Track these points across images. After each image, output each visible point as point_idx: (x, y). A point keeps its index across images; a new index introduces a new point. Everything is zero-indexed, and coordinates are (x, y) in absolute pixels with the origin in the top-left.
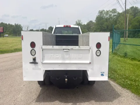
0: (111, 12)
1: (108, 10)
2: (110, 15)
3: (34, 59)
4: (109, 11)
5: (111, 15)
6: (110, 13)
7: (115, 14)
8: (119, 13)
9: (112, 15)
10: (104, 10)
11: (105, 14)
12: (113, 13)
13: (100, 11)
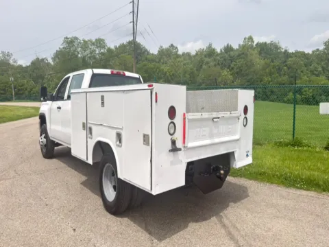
0: (93, 44)
1: (86, 40)
2: (92, 52)
3: (174, 142)
4: (89, 40)
5: (95, 51)
6: (93, 47)
7: (102, 51)
8: (109, 50)
9: (97, 52)
10: (77, 38)
11: (81, 47)
12: (97, 47)
13: (67, 38)
